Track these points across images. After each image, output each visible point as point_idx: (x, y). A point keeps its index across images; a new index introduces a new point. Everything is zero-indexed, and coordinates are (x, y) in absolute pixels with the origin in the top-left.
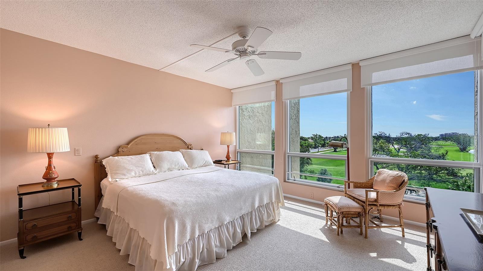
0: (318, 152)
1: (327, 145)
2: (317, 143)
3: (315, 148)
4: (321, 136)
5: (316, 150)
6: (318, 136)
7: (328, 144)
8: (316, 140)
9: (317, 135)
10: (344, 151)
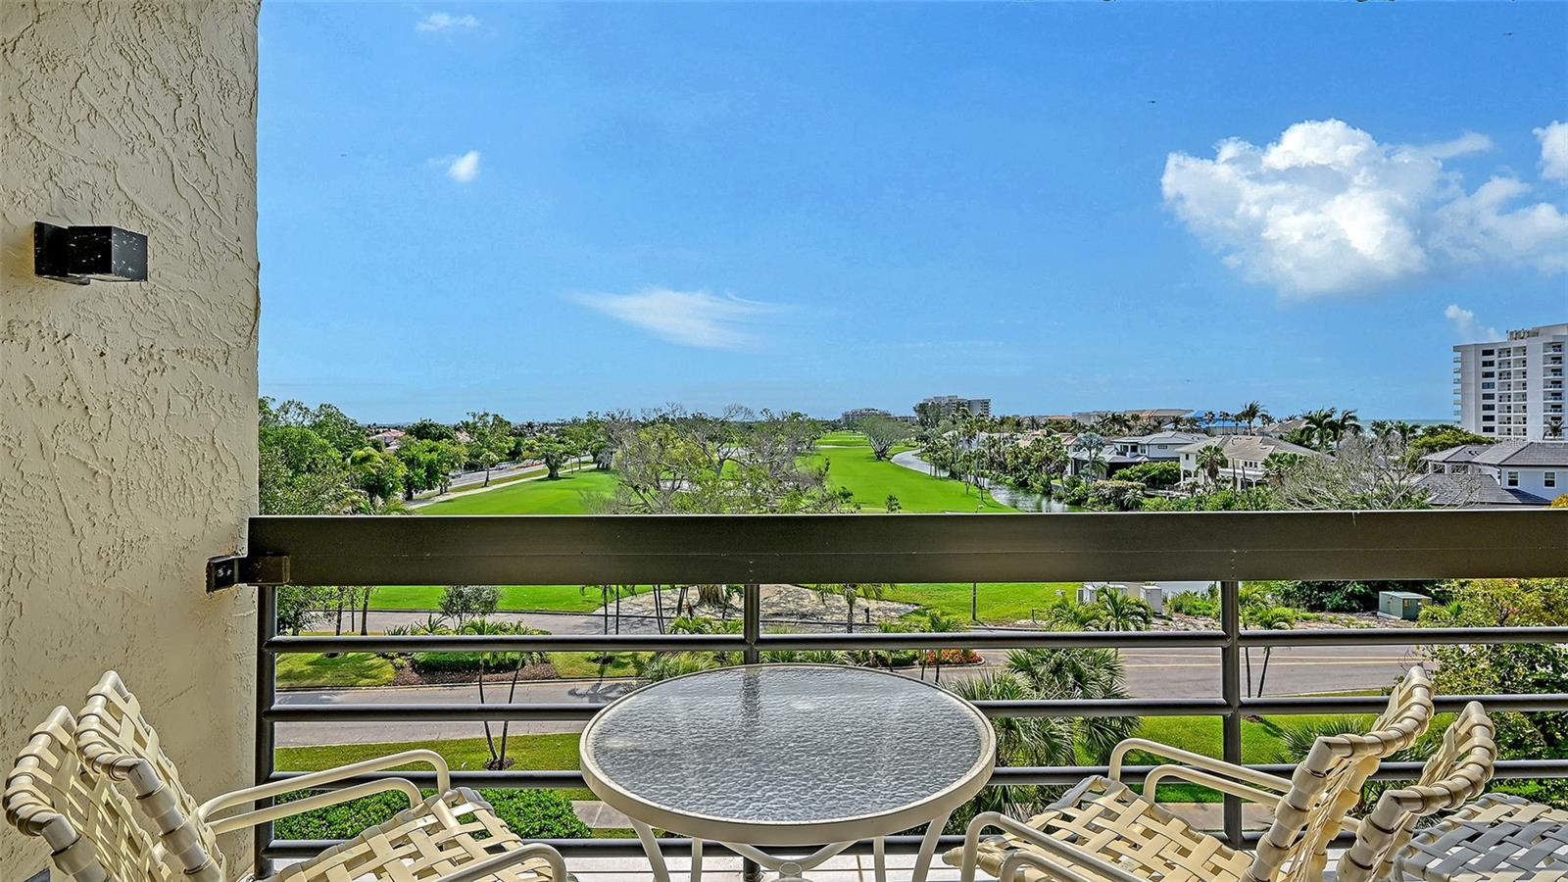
0: (486, 486)
1: (525, 453)
2: (488, 447)
3: (471, 467)
4: (501, 421)
5: (479, 477)
6: (490, 419)
7: (531, 449)
8: (484, 434)
9: (487, 415)
10: (587, 476)
